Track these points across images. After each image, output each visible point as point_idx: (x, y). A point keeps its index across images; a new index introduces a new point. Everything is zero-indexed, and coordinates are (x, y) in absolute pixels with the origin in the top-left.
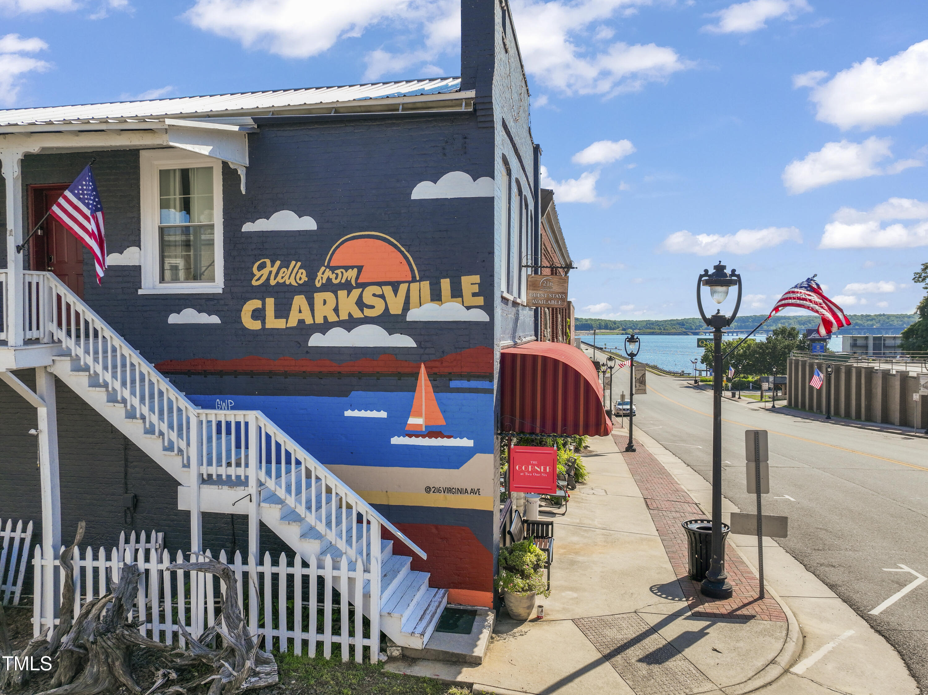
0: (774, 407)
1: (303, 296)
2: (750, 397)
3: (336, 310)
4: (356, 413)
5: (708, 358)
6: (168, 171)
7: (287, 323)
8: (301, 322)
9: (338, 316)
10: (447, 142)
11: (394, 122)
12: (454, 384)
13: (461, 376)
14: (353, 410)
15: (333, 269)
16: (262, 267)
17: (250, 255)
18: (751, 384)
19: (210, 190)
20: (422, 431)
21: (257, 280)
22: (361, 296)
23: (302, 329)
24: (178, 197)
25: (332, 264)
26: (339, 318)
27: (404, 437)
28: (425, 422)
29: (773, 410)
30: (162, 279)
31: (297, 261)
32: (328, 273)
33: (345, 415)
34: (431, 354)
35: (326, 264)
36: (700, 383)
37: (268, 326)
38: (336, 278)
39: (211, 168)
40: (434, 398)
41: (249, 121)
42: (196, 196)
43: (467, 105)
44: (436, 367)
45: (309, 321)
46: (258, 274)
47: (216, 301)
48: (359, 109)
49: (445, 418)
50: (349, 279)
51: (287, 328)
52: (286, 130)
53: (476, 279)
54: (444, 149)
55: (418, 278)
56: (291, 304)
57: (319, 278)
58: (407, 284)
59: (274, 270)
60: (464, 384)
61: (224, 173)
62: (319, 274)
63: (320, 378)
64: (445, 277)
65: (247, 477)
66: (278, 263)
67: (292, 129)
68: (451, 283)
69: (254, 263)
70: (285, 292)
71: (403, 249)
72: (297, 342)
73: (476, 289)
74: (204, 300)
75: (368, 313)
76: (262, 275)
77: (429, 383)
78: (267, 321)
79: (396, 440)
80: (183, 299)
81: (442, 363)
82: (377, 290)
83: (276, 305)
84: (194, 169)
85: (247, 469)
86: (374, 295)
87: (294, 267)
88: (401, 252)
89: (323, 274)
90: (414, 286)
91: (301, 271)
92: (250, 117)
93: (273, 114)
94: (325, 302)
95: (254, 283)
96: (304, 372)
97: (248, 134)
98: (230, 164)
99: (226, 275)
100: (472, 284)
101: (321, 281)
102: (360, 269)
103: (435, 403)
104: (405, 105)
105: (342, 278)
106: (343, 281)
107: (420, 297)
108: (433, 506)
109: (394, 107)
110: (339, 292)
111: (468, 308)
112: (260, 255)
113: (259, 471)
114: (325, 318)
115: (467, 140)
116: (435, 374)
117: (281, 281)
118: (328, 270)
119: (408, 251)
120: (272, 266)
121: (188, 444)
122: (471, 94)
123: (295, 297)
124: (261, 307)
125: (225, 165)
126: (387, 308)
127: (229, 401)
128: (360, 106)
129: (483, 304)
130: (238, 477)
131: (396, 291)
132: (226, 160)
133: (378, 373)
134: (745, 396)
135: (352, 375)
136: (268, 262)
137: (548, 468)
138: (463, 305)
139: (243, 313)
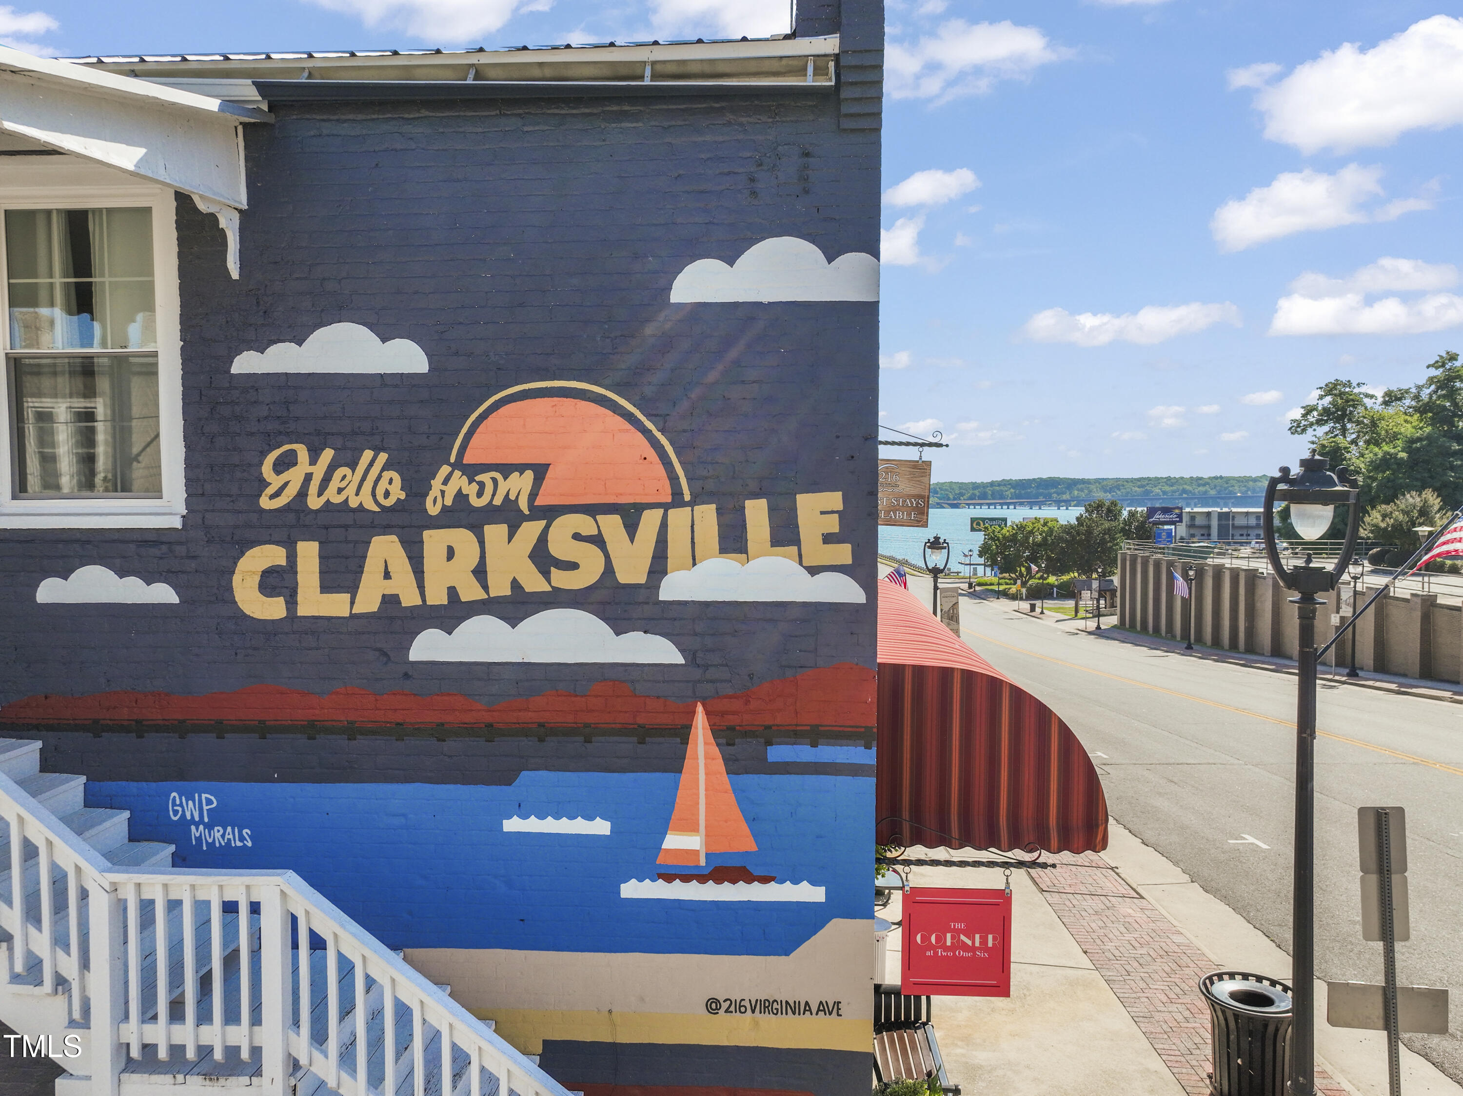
0: (1098, 628)
1: (394, 538)
2: (1057, 610)
3: (480, 573)
4: (533, 825)
5: (989, 549)
6: (29, 215)
7: (352, 603)
8: (390, 601)
9: (485, 588)
10: (761, 165)
11: (626, 108)
12: (777, 753)
13: (795, 735)
14: (525, 817)
15: (471, 471)
16: (285, 463)
17: (252, 434)
18: (1055, 589)
19: (146, 267)
20: (698, 867)
21: (272, 497)
22: (543, 540)
23: (392, 619)
24: (58, 280)
25: (468, 459)
26: (487, 593)
27: (653, 880)
28: (707, 844)
29: (1099, 633)
30: (20, 488)
31: (377, 450)
32: (459, 481)
33: (505, 830)
34: (722, 681)
35: (452, 459)
36: (978, 588)
37: (303, 610)
38: (480, 494)
39: (148, 210)
40: (729, 787)
41: (247, 91)
42: (107, 279)
43: (820, 71)
44: (734, 713)
45: (410, 598)
46: (275, 481)
47: (164, 548)
48: (537, 72)
49: (755, 836)
50: (512, 497)
51: (353, 616)
52: (345, 121)
53: (834, 500)
54: (752, 180)
55: (687, 497)
56: (364, 557)
57: (435, 492)
58: (661, 511)
59: (319, 471)
60: (804, 753)
61: (180, 225)
62: (437, 483)
63: (439, 740)
64: (755, 496)
65: (256, 1052)
66: (328, 455)
67: (360, 117)
68: (772, 510)
69: (264, 454)
70: (346, 527)
71: (649, 425)
72: (380, 650)
73: (833, 525)
74: (132, 546)
75: (562, 579)
76: (286, 484)
77: (716, 751)
78: (300, 598)
79: (631, 890)
80: (77, 541)
81: (747, 702)
82: (584, 524)
83: (322, 557)
84: (100, 210)
85: (256, 1028)
86: (577, 537)
87: (371, 464)
88: (645, 432)
89: (446, 482)
90: (679, 518)
91: (387, 475)
92: (249, 81)
93: (310, 76)
94: (451, 553)
95: (265, 503)
96: (398, 724)
97: (245, 125)
98: (196, 199)
99: (190, 482)
100: (822, 513)
101: (439, 499)
102: (540, 471)
103: (731, 798)
104: (658, 67)
105: (494, 495)
106: (498, 501)
107: (693, 543)
108: (725, 1043)
109: (633, 71)
110: (486, 527)
111: (813, 571)
112: (280, 433)
113: (292, 1035)
114: (452, 592)
115: (811, 160)
116: (731, 729)
117: (337, 499)
118: (457, 473)
119: (662, 431)
120: (313, 461)
121: (85, 964)
122: (829, 44)
123: (374, 539)
124: (283, 562)
125: (183, 200)
126: (609, 569)
127: (204, 796)
128: (541, 65)
129: (849, 561)
130: (232, 1052)
131: (631, 529)
132: (186, 187)
133: (587, 726)
134: (1050, 609)
135: (523, 731)
136: (302, 452)
137: (990, 937)
138: (801, 563)
139: (236, 579)
